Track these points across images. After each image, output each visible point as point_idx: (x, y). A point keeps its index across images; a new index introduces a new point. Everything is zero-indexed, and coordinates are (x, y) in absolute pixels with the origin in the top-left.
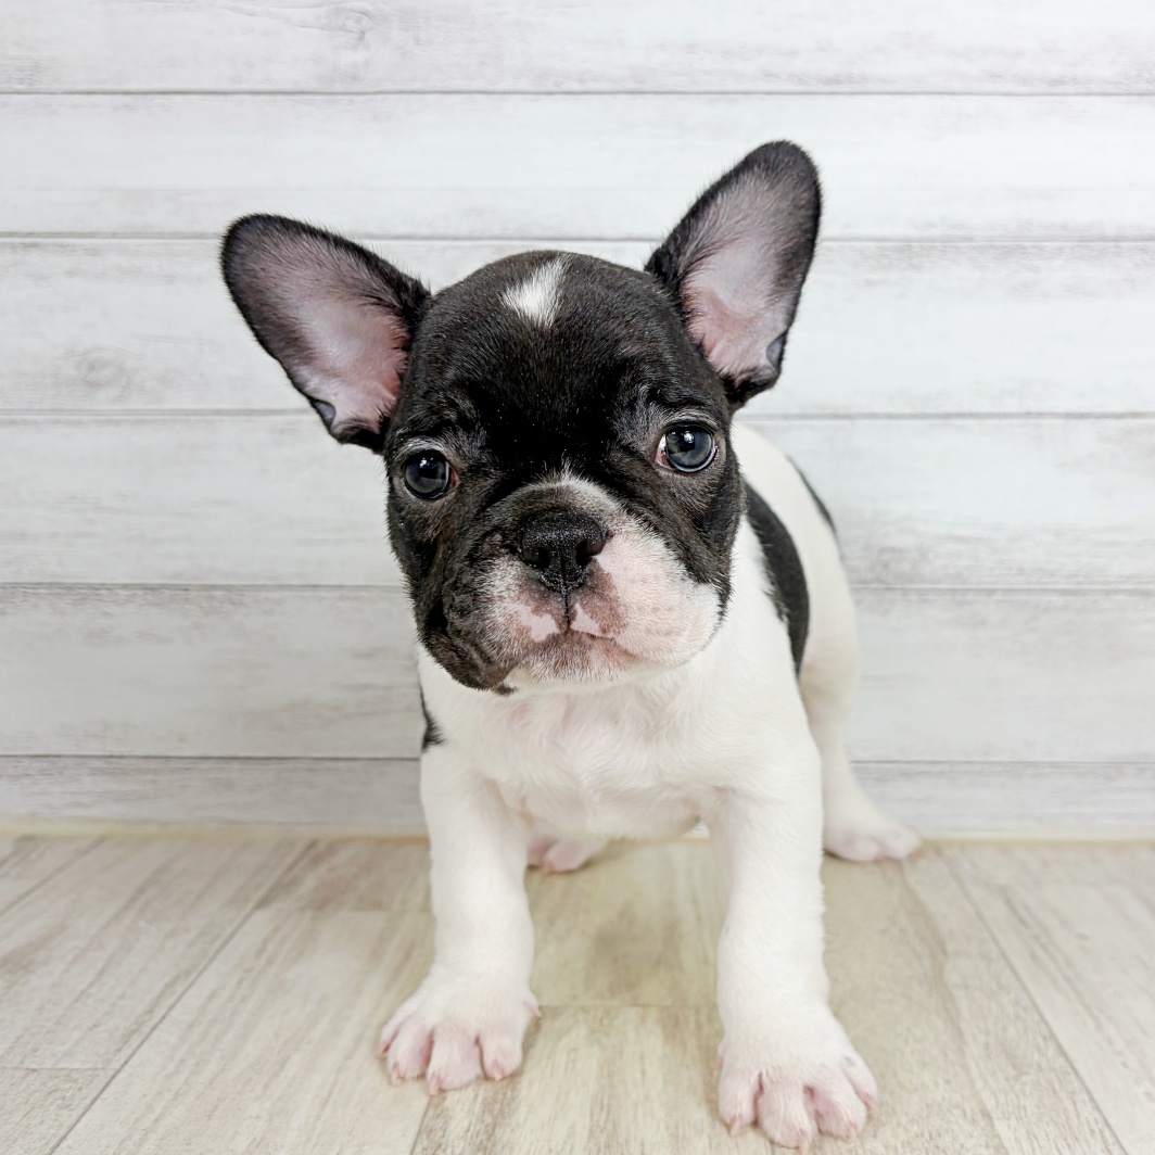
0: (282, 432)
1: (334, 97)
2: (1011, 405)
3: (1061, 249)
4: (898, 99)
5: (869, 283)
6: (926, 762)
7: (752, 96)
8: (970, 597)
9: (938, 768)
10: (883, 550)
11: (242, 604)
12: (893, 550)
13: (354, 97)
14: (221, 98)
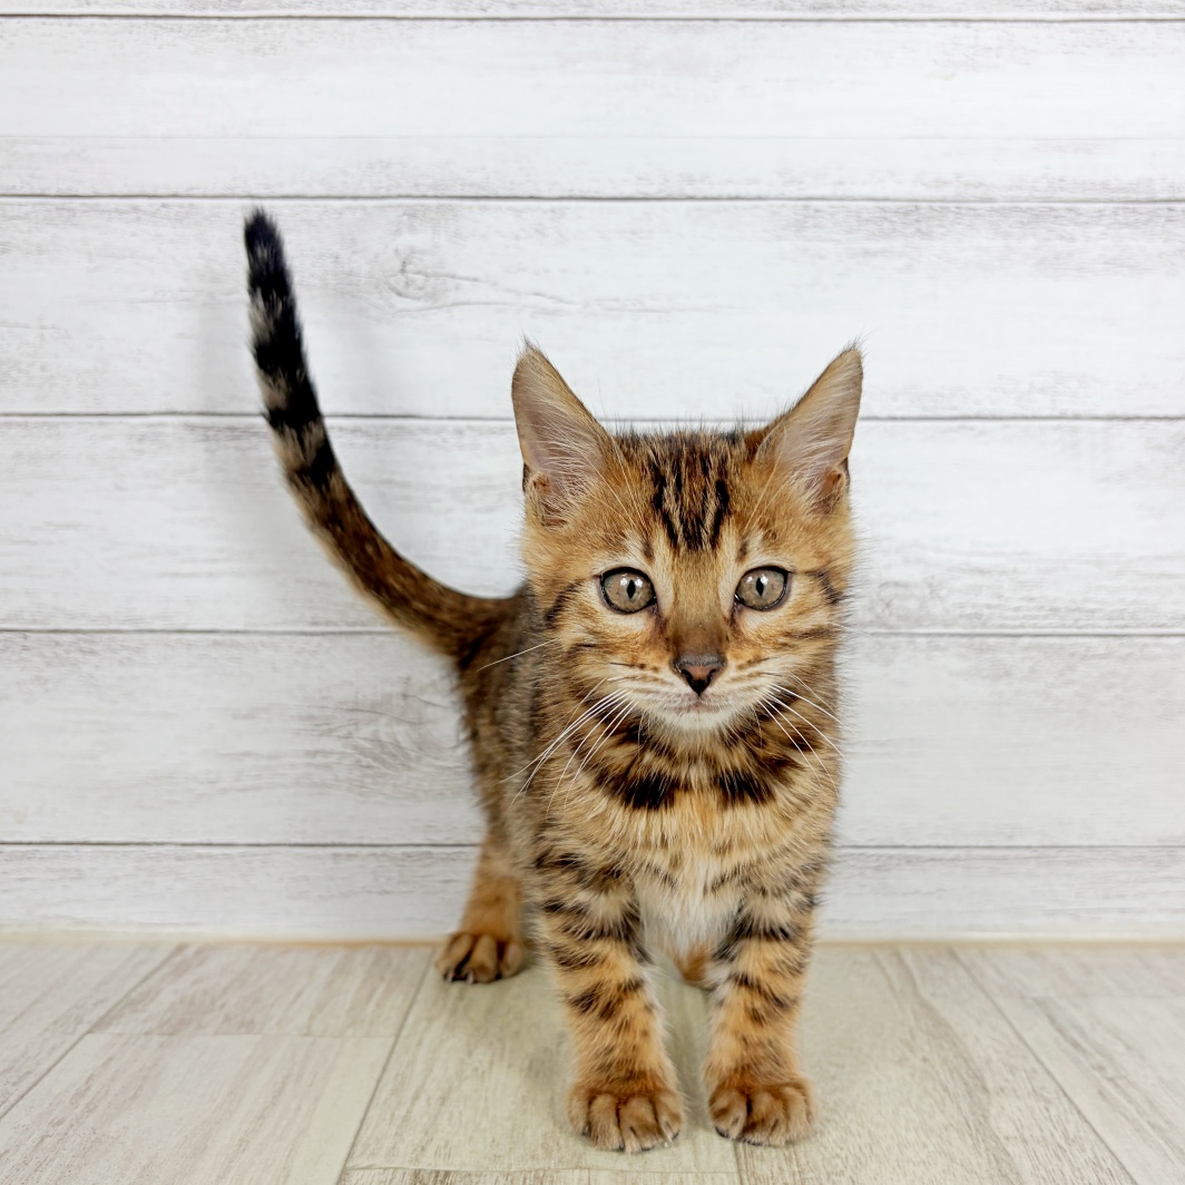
0: (142, 439)
1: (205, 22)
2: (1042, 405)
3: (1100, 211)
4: (901, 26)
5: (867, 253)
6: (938, 847)
7: (722, 23)
8: (992, 641)
9: (952, 853)
10: (885, 585)
11: (92, 652)
12: (897, 584)
13: (229, 22)
14: (64, 21)
